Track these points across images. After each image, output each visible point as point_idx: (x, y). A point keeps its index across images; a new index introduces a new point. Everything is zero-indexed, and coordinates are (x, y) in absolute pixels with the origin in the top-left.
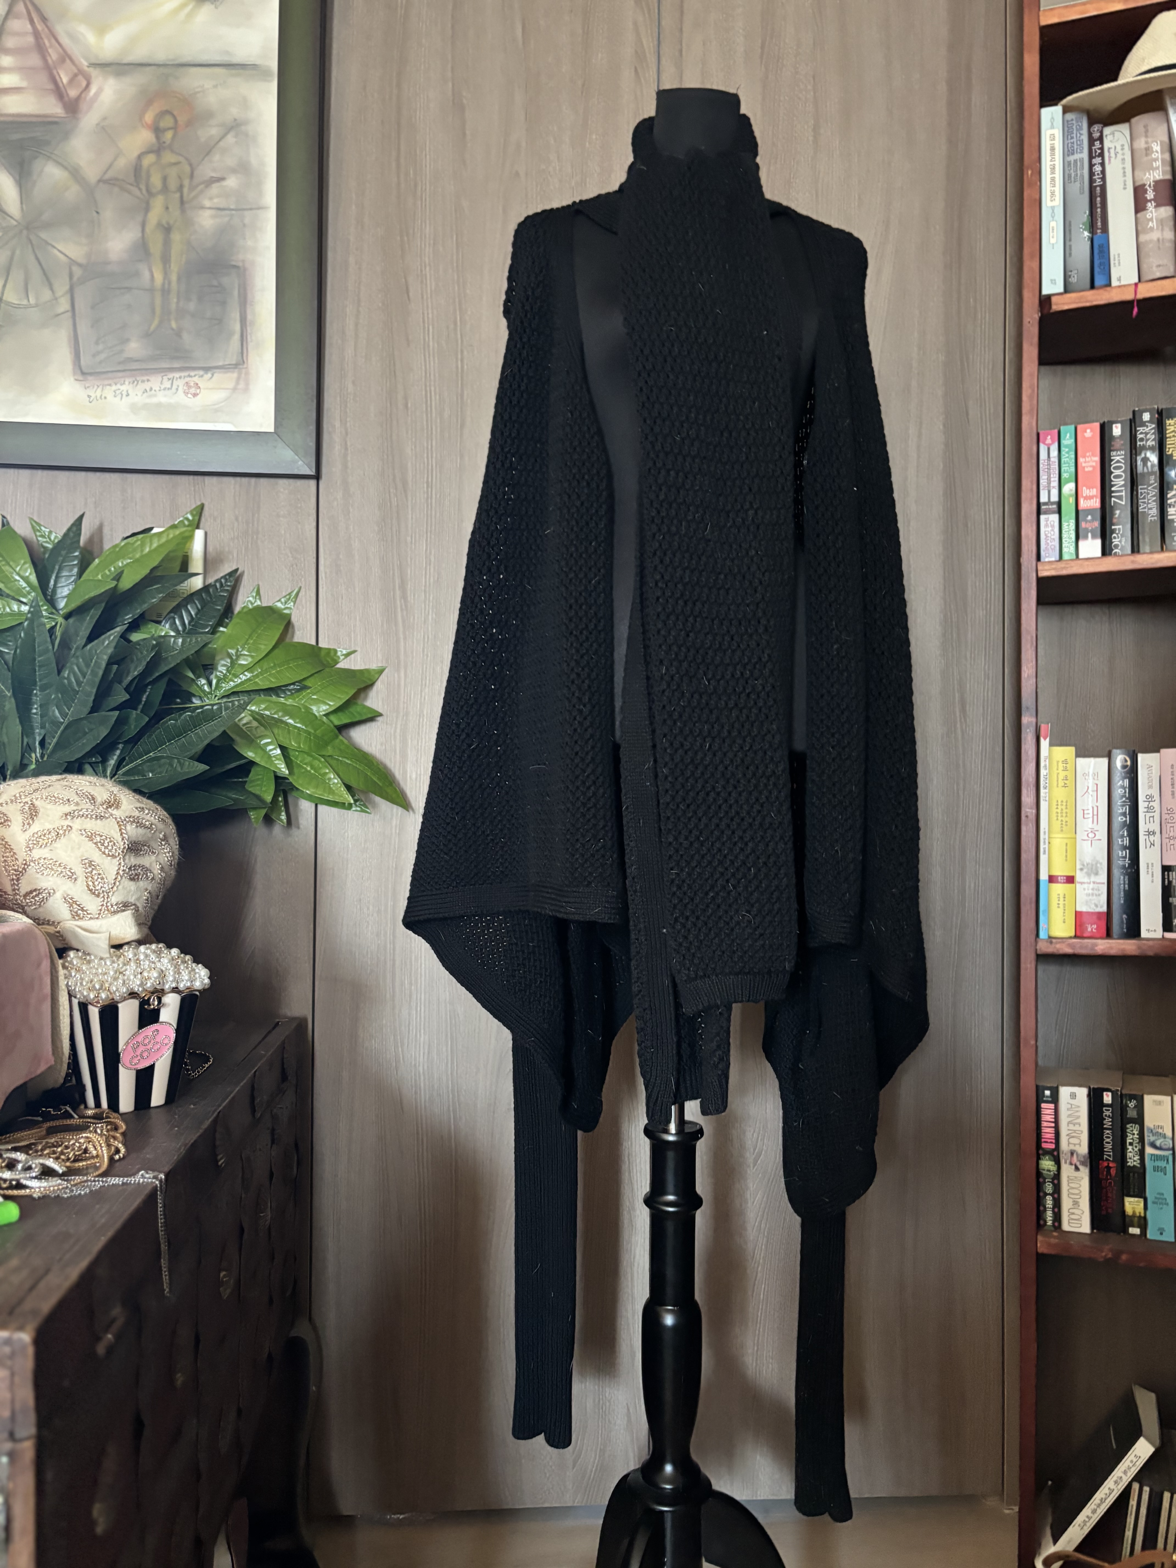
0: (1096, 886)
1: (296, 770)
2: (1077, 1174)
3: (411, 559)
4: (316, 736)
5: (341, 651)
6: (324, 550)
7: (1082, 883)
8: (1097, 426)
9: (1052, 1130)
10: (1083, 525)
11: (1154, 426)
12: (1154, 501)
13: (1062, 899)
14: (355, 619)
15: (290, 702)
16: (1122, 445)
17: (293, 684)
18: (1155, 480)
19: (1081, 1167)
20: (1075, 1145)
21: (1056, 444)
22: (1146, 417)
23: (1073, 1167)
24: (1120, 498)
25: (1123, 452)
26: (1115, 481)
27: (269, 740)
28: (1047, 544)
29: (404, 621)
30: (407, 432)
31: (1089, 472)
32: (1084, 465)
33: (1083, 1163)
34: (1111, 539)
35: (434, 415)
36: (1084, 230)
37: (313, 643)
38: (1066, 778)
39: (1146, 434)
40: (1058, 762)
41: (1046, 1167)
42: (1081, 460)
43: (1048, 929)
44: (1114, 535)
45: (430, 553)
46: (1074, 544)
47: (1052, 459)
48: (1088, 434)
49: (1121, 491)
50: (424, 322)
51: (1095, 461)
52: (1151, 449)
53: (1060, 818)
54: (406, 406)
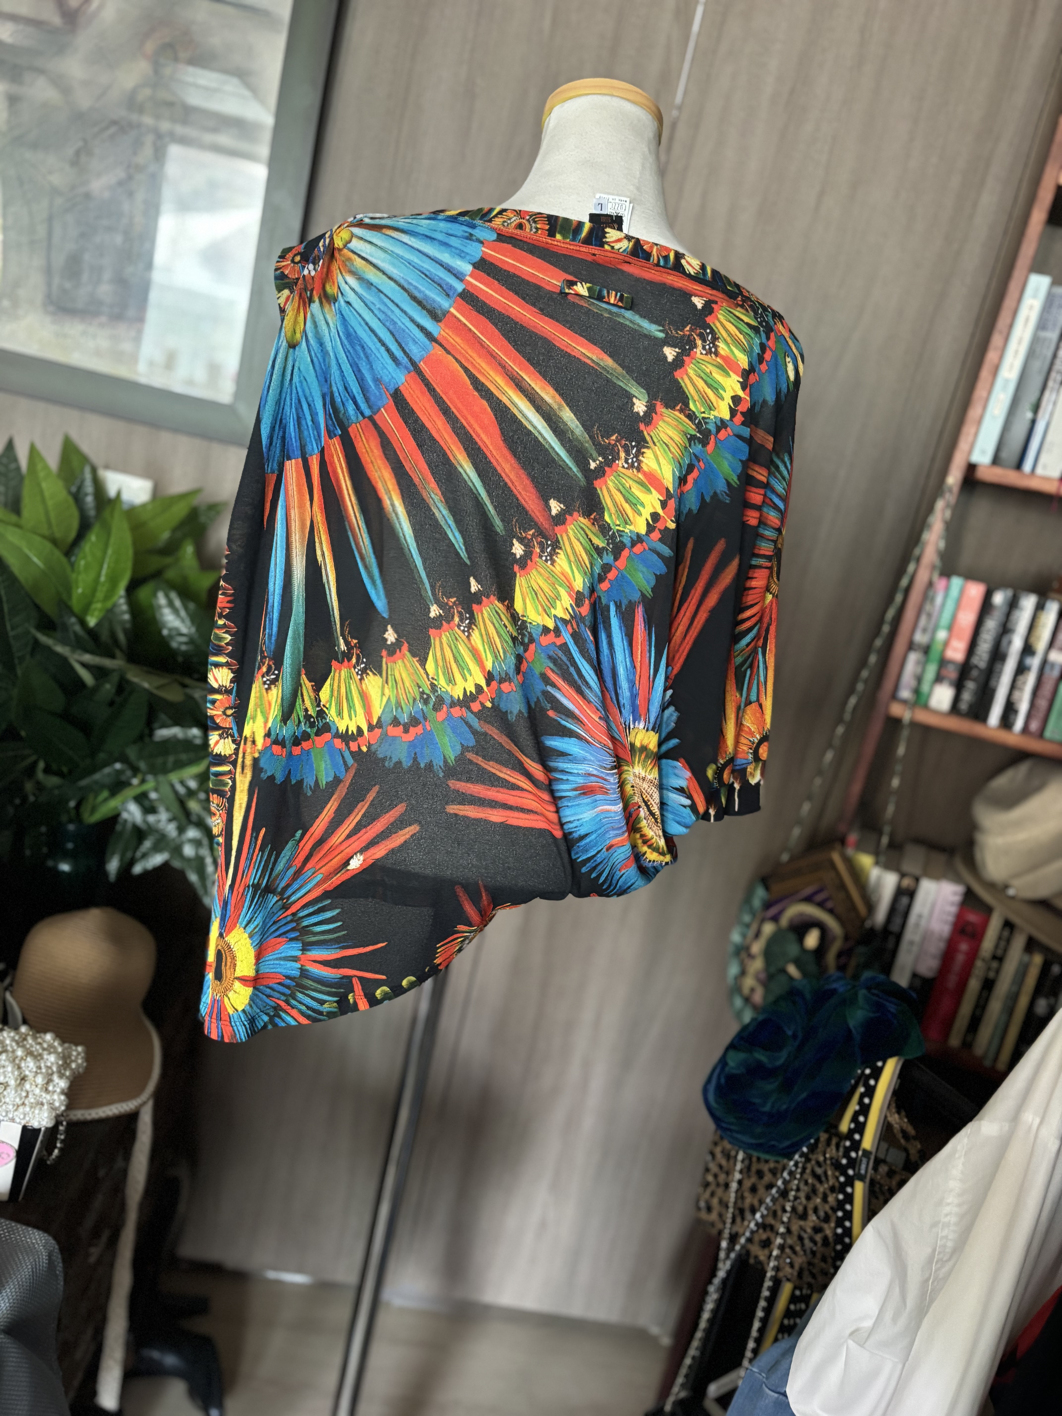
8: (983, 588)
10: (944, 672)
11: (1030, 614)
12: (1008, 680)
16: (998, 616)
21: (944, 592)
25: (996, 624)
31: (963, 627)
32: (961, 618)
36: (1029, 411)
42: (960, 613)
48: (974, 593)
49: (984, 653)
52: (1020, 634)
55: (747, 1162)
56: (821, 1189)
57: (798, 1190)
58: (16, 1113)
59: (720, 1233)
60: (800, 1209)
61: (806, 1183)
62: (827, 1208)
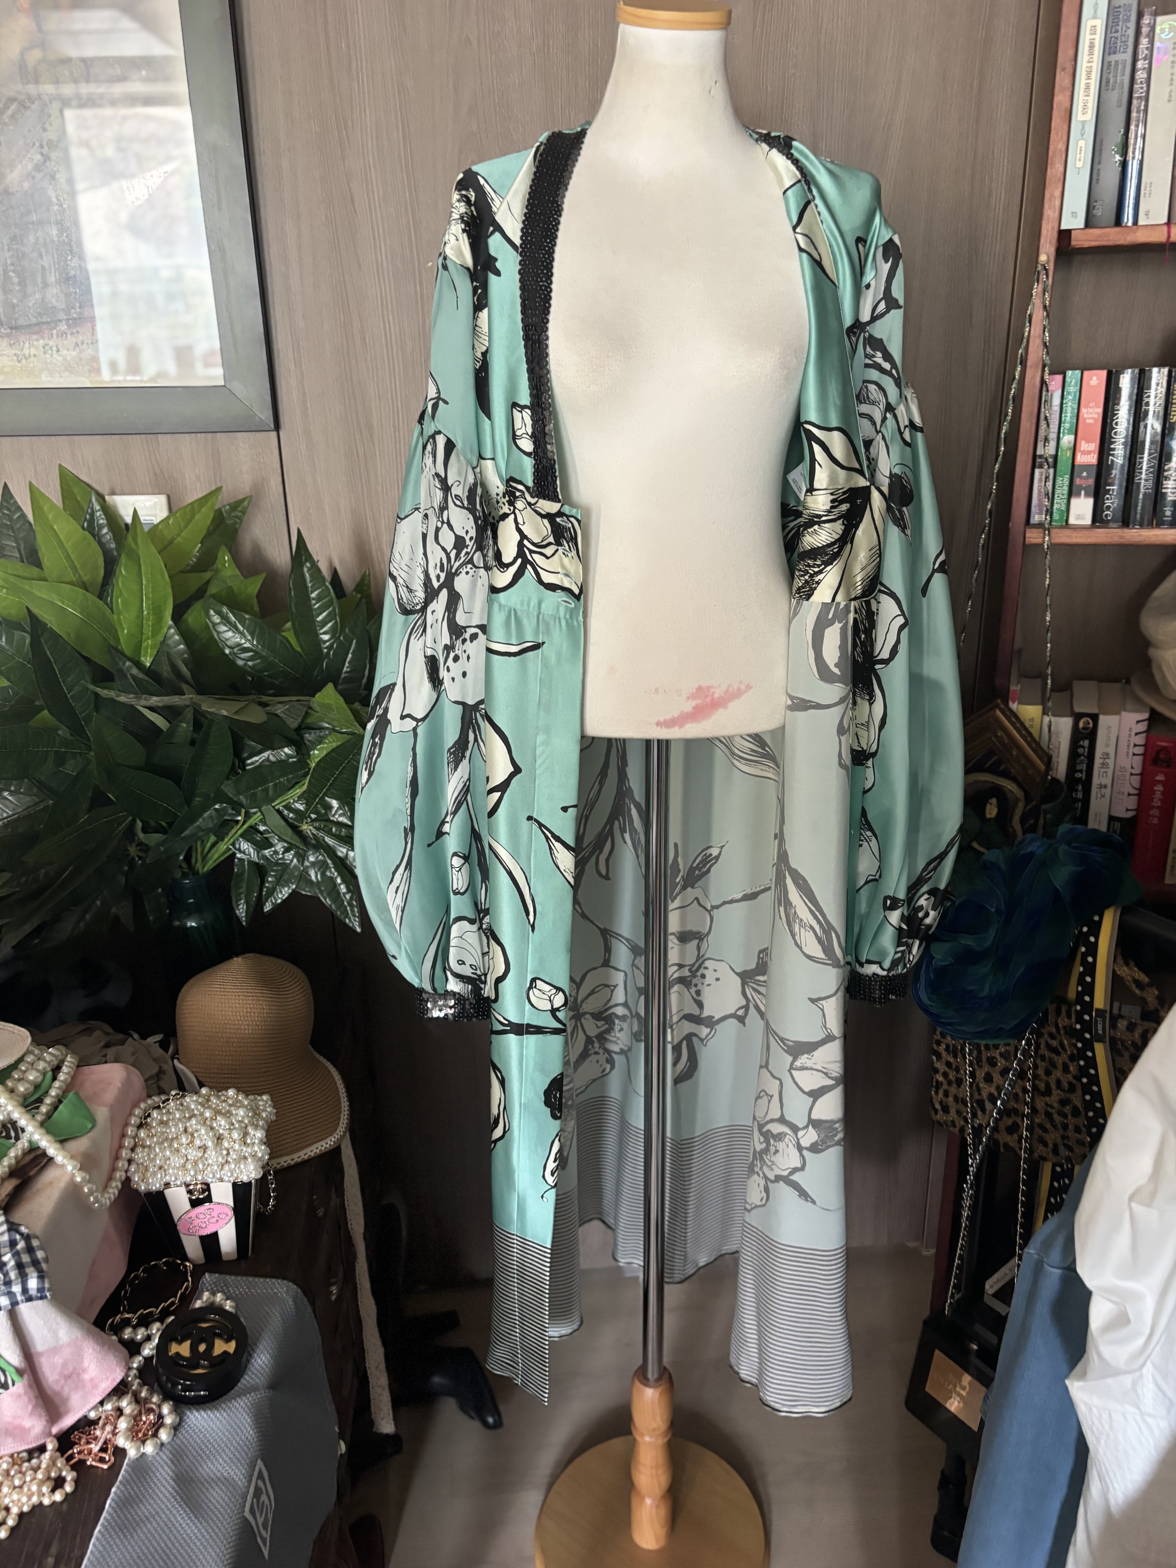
6: (293, 506)
8: (1104, 374)
10: (1077, 481)
11: (1162, 389)
12: (1151, 472)
18: (1155, 449)
21: (1060, 391)
24: (1118, 456)
25: (1127, 410)
26: (1115, 438)
30: (368, 373)
31: (1089, 424)
32: (1085, 416)
34: (1103, 500)
35: (395, 349)
36: (1116, 152)
39: (1153, 397)
42: (1083, 411)
46: (1065, 501)
47: (1054, 409)
48: (1094, 381)
49: (1120, 449)
50: (374, 239)
51: (1098, 414)
52: (1156, 415)
54: (364, 341)
55: (975, 1053)
56: (1059, 1060)
57: (1036, 1067)
58: (223, 1172)
59: (962, 1130)
60: (1042, 1086)
61: (1043, 1058)
62: (1070, 1077)
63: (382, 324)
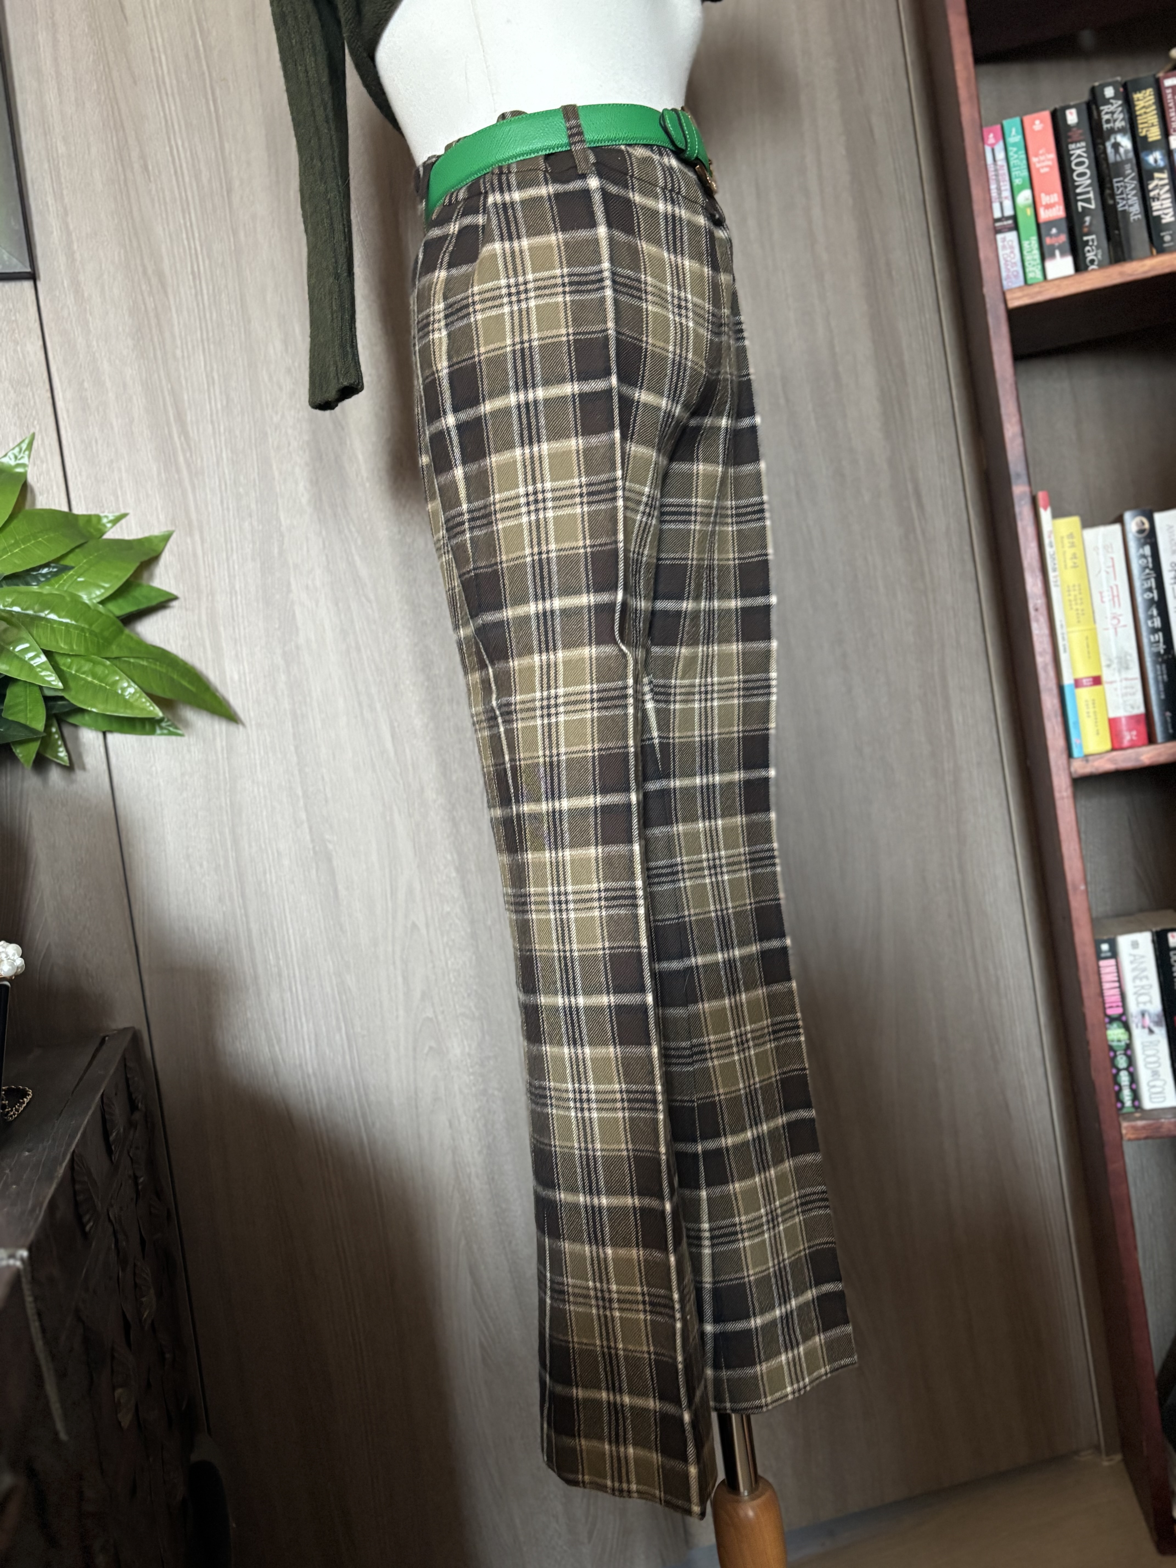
0: (1129, 683)
1: (72, 684)
2: (1153, 1038)
3: (186, 380)
4: (92, 633)
5: (108, 515)
6: (60, 379)
7: (1111, 682)
8: (1046, 115)
9: (1117, 991)
10: (1048, 241)
11: (1120, 102)
12: (1134, 195)
13: (1091, 706)
14: (120, 470)
15: (47, 589)
16: (1081, 134)
17: (47, 565)
18: (1132, 169)
19: (1155, 1029)
20: (1145, 1003)
21: (1001, 144)
22: (1109, 92)
23: (1146, 1031)
24: (1088, 201)
25: (1083, 144)
26: (1079, 180)
27: (27, 645)
28: (1008, 270)
29: (188, 466)
30: (153, 206)
31: (1045, 174)
32: (1038, 165)
33: (1157, 1024)
34: (1084, 254)
35: (187, 179)
37: (65, 509)
38: (1074, 556)
39: (1113, 113)
40: (1062, 538)
41: (1115, 1038)
42: (1034, 160)
43: (1081, 746)
44: (1088, 248)
45: (212, 369)
46: (1040, 267)
47: (999, 163)
48: (1038, 126)
49: (1088, 192)
50: (152, 50)
51: (1052, 160)
52: (1121, 131)
53: (1074, 607)
54: (145, 167)
63: (168, 149)
